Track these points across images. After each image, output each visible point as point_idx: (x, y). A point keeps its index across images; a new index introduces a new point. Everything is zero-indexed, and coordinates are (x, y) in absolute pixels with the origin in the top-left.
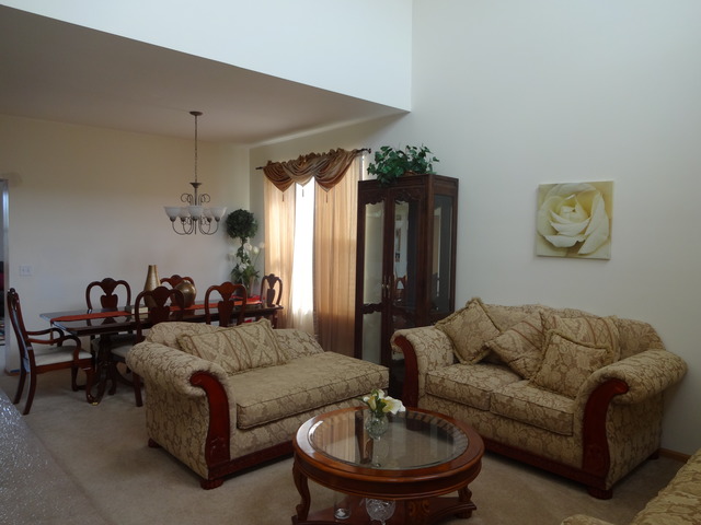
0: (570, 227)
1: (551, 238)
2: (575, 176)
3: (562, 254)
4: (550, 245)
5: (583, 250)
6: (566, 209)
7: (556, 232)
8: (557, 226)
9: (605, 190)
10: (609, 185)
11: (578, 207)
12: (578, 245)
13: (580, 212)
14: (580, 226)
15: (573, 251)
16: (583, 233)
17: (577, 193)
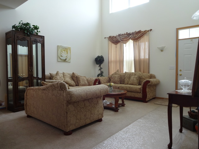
0: (64, 55)
1: (61, 57)
2: (65, 45)
3: (63, 61)
4: (61, 59)
5: (67, 60)
6: (64, 51)
7: (62, 56)
8: (62, 55)
9: (70, 49)
10: (70, 48)
11: (66, 51)
12: (66, 59)
13: (66, 53)
14: (66, 55)
15: (65, 60)
16: (67, 57)
17: (65, 48)
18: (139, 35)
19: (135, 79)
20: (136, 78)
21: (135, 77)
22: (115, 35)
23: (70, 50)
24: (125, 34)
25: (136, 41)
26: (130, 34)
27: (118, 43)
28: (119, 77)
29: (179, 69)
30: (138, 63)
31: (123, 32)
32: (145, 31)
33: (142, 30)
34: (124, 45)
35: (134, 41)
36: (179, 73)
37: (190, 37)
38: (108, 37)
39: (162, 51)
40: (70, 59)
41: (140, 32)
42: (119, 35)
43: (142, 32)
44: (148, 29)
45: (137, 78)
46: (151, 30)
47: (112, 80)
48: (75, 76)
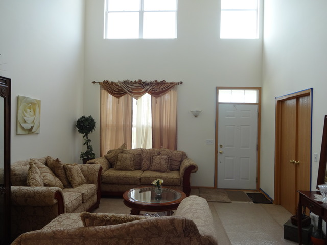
0: (29, 119)
1: (23, 125)
2: (31, 96)
3: (27, 133)
4: (23, 128)
5: (33, 130)
6: (28, 110)
7: (25, 122)
8: (25, 118)
9: (38, 102)
10: (40, 101)
11: (32, 110)
12: (32, 127)
13: (32, 113)
14: (32, 119)
15: (30, 131)
16: (33, 122)
17: (32, 103)
18: (162, 87)
19: (163, 162)
20: (165, 160)
21: (162, 158)
22: (116, 81)
23: (39, 107)
24: (135, 82)
25: (157, 97)
26: (147, 84)
27: (122, 96)
28: (133, 159)
29: (219, 145)
30: (159, 133)
31: (133, 78)
32: (172, 83)
33: (167, 81)
34: (134, 100)
35: (152, 97)
36: (220, 150)
37: (232, 102)
38: (102, 81)
39: (196, 116)
40: (39, 126)
41: (163, 83)
42: (125, 82)
43: (167, 83)
44: (176, 81)
45: (167, 160)
46: (181, 83)
47: (118, 163)
48: (62, 166)
